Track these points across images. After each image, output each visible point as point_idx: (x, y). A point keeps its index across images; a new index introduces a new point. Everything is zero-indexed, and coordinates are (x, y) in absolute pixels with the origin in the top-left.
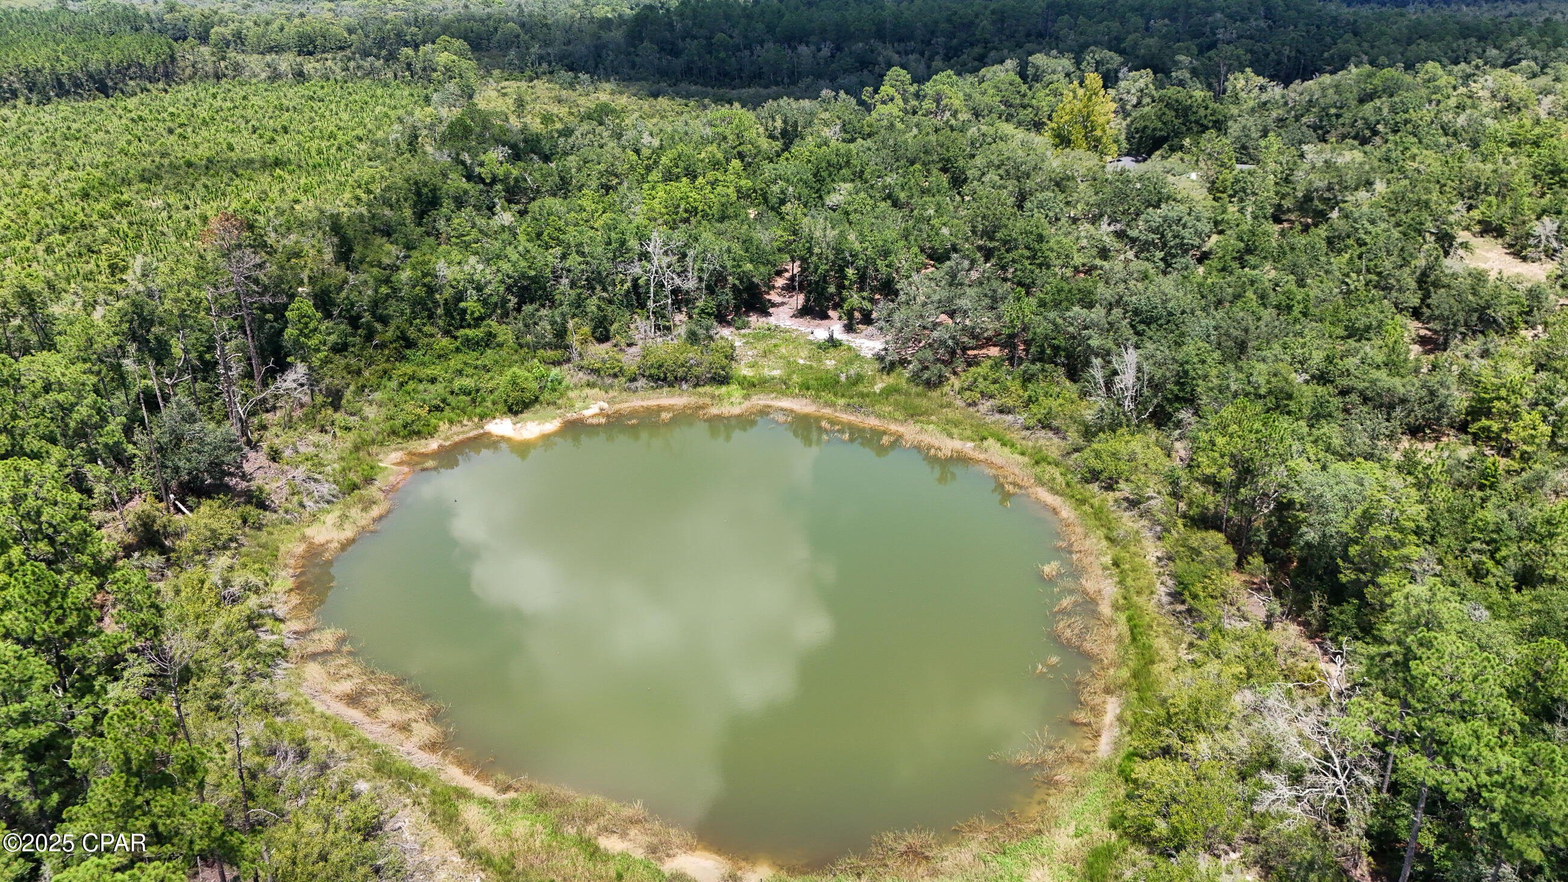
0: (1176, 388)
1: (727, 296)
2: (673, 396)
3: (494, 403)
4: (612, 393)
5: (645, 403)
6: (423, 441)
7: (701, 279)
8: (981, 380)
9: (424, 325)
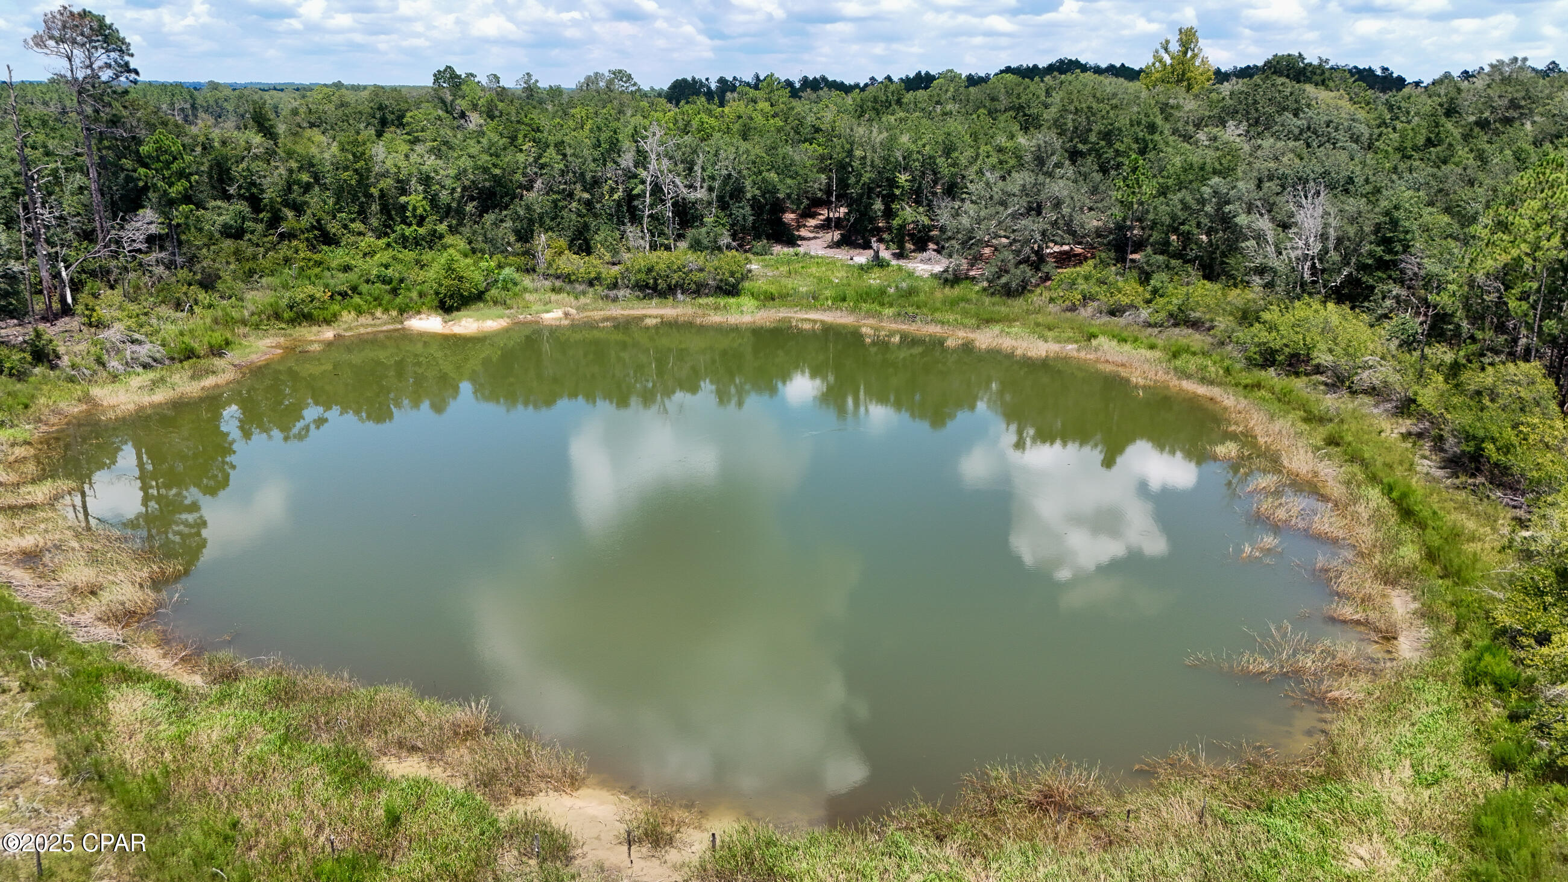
0: (1379, 250)
1: (744, 212)
2: (666, 306)
3: (421, 295)
4: (583, 300)
5: (626, 312)
6: (315, 329)
7: (711, 189)
8: (1080, 281)
9: (353, 221)
